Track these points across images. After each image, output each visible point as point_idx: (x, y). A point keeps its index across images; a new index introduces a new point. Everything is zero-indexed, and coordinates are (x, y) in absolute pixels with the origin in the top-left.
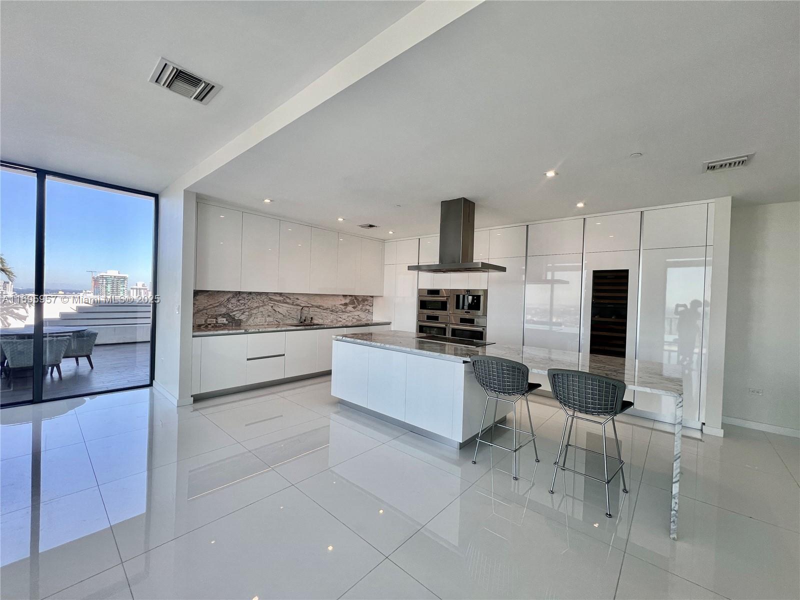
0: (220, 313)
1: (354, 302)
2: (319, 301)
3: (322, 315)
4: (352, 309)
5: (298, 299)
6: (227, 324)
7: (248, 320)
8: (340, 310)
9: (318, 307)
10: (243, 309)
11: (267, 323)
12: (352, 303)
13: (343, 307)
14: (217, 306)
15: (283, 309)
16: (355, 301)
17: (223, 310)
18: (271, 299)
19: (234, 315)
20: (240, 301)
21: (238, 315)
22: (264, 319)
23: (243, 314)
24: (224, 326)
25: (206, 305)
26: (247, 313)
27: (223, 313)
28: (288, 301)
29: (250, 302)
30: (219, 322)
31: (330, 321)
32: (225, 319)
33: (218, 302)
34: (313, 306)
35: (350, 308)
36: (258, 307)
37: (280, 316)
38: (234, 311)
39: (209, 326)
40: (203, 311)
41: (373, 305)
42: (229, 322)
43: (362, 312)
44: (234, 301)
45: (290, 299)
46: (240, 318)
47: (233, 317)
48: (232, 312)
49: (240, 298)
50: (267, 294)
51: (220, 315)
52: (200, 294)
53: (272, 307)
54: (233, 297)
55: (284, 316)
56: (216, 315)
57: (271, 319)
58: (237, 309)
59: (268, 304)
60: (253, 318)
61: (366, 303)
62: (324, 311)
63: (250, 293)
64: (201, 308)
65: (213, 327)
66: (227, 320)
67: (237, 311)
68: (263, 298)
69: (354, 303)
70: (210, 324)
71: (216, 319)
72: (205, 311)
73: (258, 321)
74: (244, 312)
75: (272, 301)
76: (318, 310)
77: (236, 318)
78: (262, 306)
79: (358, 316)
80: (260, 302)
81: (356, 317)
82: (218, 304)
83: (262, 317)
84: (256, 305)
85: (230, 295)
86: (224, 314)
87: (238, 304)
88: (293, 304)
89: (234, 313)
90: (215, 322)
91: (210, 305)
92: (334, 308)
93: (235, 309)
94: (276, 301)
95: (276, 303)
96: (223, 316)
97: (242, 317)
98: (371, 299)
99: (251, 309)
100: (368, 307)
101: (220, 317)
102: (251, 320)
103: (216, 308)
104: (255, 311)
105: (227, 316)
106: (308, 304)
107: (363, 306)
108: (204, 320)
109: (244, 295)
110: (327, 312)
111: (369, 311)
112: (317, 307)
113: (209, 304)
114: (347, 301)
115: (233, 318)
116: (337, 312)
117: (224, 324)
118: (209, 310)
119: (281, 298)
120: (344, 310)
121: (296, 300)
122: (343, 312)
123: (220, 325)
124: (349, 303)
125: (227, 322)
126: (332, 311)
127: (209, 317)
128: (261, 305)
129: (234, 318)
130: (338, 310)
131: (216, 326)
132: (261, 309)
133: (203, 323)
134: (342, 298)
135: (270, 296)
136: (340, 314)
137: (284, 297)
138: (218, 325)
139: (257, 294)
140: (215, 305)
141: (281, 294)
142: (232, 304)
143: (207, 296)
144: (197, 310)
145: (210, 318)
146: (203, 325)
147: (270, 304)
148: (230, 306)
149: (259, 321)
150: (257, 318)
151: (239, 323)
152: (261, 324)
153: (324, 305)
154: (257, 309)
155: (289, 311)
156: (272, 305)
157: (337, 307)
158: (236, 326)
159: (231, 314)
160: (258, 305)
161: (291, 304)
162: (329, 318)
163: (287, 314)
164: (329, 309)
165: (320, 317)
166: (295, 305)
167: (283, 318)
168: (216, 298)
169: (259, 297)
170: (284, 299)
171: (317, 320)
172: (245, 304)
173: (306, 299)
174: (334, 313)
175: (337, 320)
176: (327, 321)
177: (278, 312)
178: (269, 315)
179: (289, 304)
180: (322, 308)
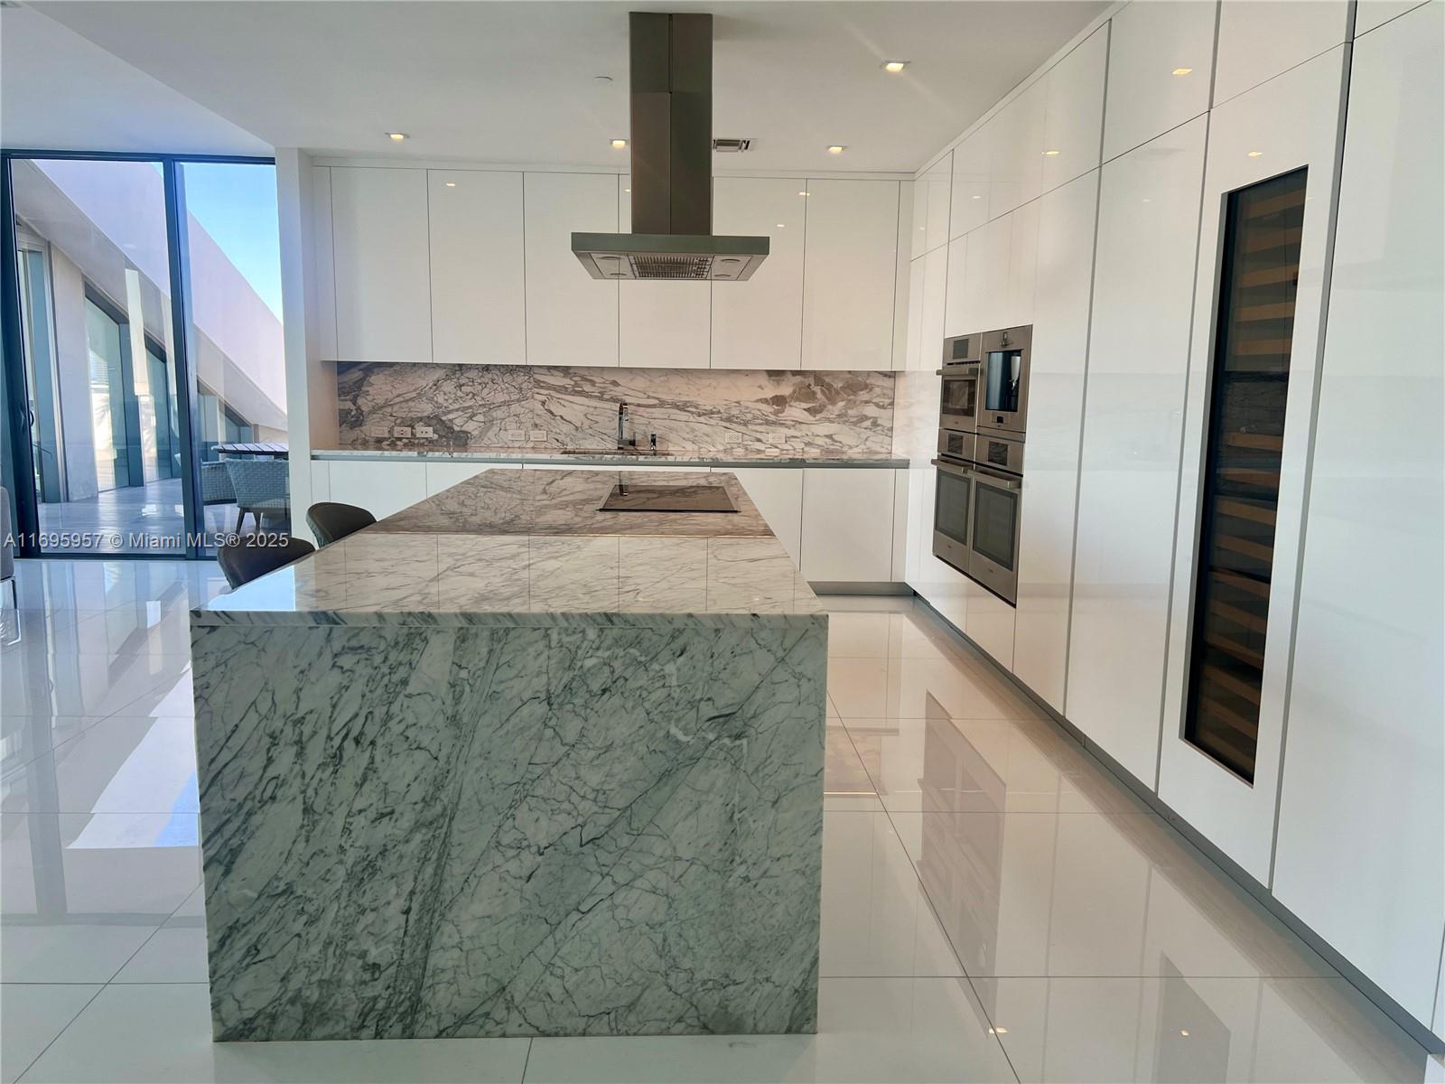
0: (419, 415)
1: (814, 393)
2: (681, 390)
3: (693, 430)
4: (806, 416)
5: (615, 383)
6: (437, 441)
7: (483, 433)
8: (755, 418)
9: (682, 407)
10: (470, 407)
11: (531, 445)
12: (804, 394)
13: (767, 409)
14: (412, 399)
15: (574, 408)
16: (817, 389)
17: (426, 409)
18: (538, 384)
19: (451, 421)
20: (463, 388)
21: (459, 422)
22: (523, 432)
23: (471, 418)
24: (431, 445)
25: (390, 396)
26: (480, 418)
27: (425, 414)
28: (588, 388)
29: (486, 391)
30: (418, 436)
31: (721, 448)
32: (431, 428)
33: (415, 390)
34: (662, 404)
35: (796, 411)
36: (507, 404)
37: (566, 428)
38: (450, 412)
39: (399, 443)
40: (386, 409)
41: (892, 404)
42: (440, 437)
43: (845, 428)
44: (449, 387)
45: (593, 383)
46: (464, 428)
47: (449, 424)
48: (445, 414)
49: (462, 381)
50: (528, 369)
51: (421, 419)
52: (376, 370)
53: (543, 403)
54: (448, 378)
55: (577, 428)
56: (412, 419)
57: (536, 435)
58: (457, 406)
59: (533, 397)
60: (496, 429)
61: (864, 395)
62: (702, 419)
63: (487, 368)
64: (381, 401)
65: (405, 445)
66: (435, 432)
67: (457, 410)
68: (520, 380)
69: (811, 396)
70: (400, 439)
71: (413, 427)
72: (389, 410)
73: (506, 437)
74: (474, 415)
75: (542, 387)
76: (683, 416)
77: (457, 429)
78: (518, 400)
79: (830, 437)
80: (512, 389)
81: (820, 441)
82: (413, 395)
83: (519, 428)
84: (501, 398)
85: (440, 374)
86: (429, 417)
87: (459, 394)
88: (601, 398)
89: (451, 416)
90: (410, 436)
91: (398, 396)
92: (735, 412)
93: (451, 407)
94: (555, 389)
95: (553, 393)
96: (427, 421)
97: (471, 427)
98: (888, 382)
99: (490, 407)
100: (871, 411)
101: (421, 423)
102: (490, 434)
103: (411, 404)
104: (498, 414)
105: (434, 422)
106: (649, 397)
107: (847, 408)
108: (386, 430)
109: (473, 374)
110: (712, 422)
111: (875, 424)
112: (676, 407)
113: (396, 392)
114: (786, 390)
115: (449, 428)
116: (745, 424)
117: (430, 441)
118: (396, 408)
119: (567, 382)
120: (773, 418)
121: (611, 387)
122: (767, 423)
123: (422, 441)
124: (791, 396)
125: (436, 436)
126: (729, 420)
127: (398, 421)
128: (514, 397)
129: (452, 428)
130: (749, 416)
131: (413, 445)
132: (515, 408)
133: (386, 435)
134: (764, 380)
135: (535, 376)
136: (758, 428)
137: (576, 378)
138: (416, 441)
139: (502, 370)
140: (407, 396)
141: (566, 370)
142: (445, 394)
143: (390, 376)
144: (373, 407)
145: (400, 425)
146: (385, 439)
147: (537, 396)
148: (440, 399)
149: (510, 438)
150: (506, 430)
151: (463, 440)
152: (517, 445)
153: (700, 401)
154: (504, 408)
155: (589, 416)
156: (544, 398)
157: (747, 408)
158: (458, 446)
159: (444, 418)
160: (507, 398)
161: (596, 397)
162: (719, 439)
163: (587, 423)
164: (719, 412)
165: (687, 436)
166: (607, 400)
167: (574, 433)
168: (409, 380)
169: (508, 378)
170: (576, 384)
171: (678, 444)
172: (474, 395)
173: (640, 383)
174: (734, 426)
175: (747, 449)
176: (712, 449)
177: (561, 417)
178: (536, 425)
179: (591, 397)
180: (694, 410)
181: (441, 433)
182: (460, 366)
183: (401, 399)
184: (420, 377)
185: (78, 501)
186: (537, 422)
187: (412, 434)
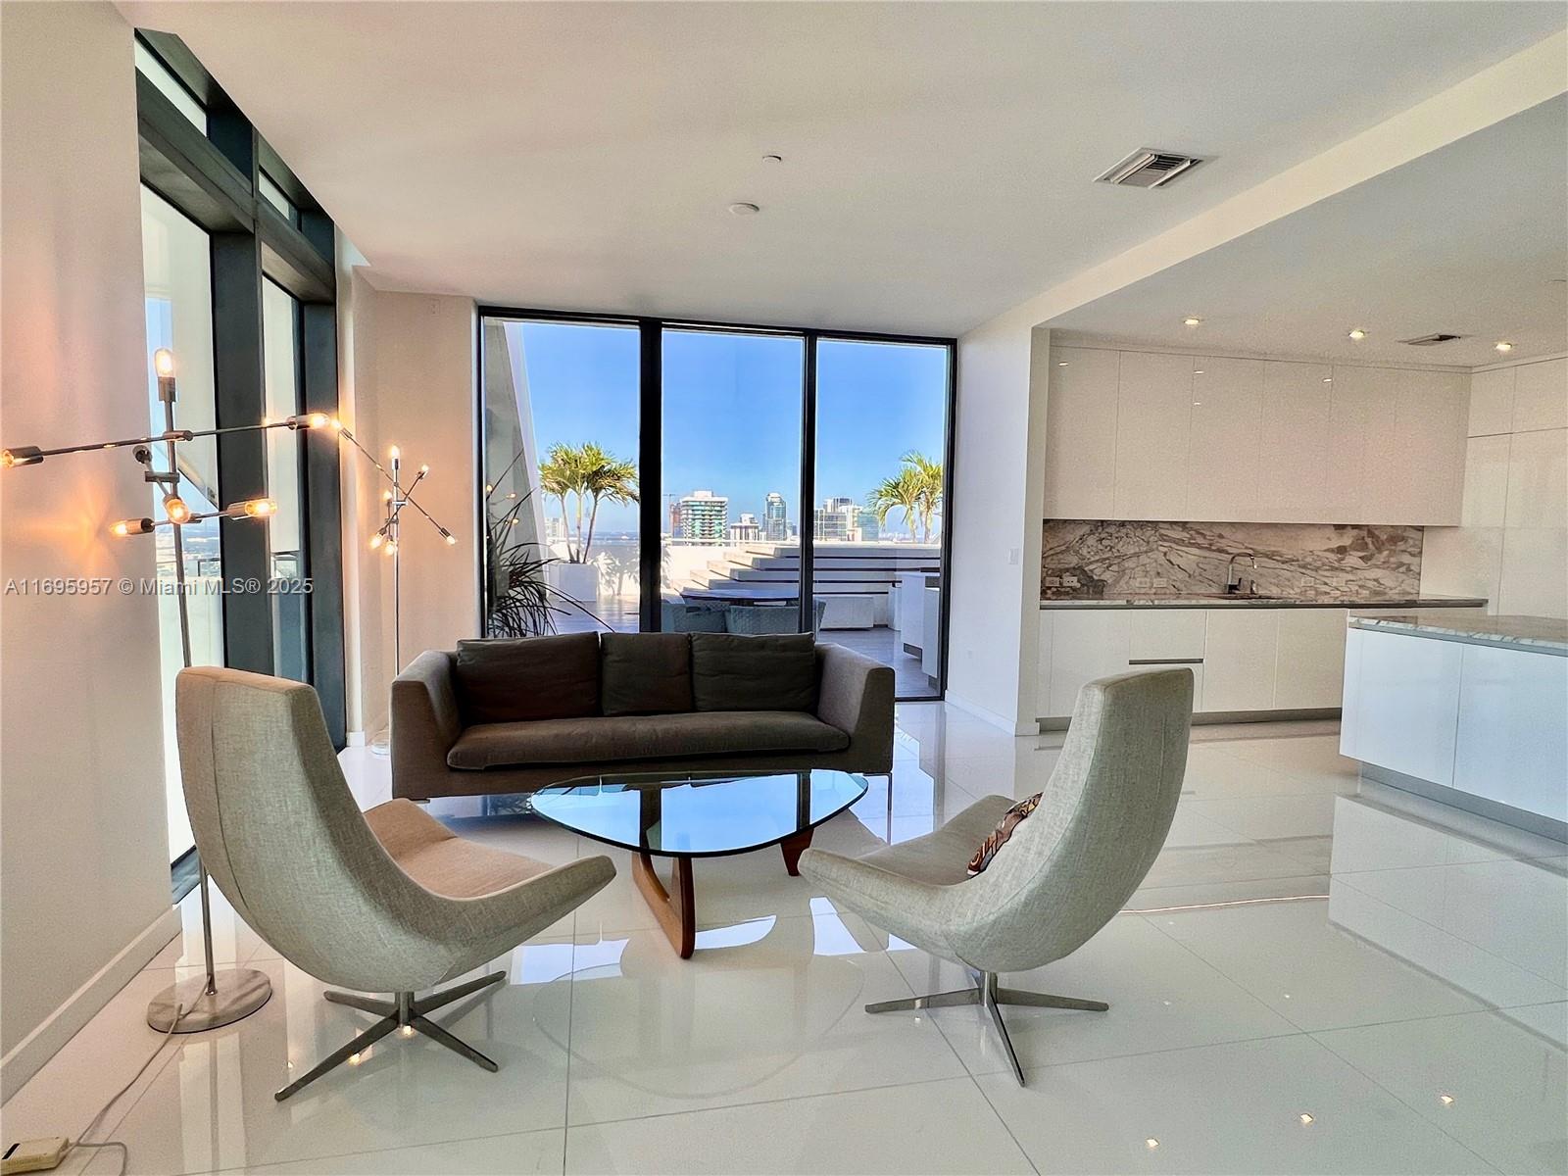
0: (1067, 566)
1: (1366, 544)
2: (1270, 542)
3: (1278, 576)
4: (1361, 563)
5: (1221, 536)
6: (1079, 589)
7: (1117, 581)
8: (1324, 565)
9: (1270, 556)
10: (1108, 559)
11: (1154, 591)
12: (1359, 544)
13: (1332, 557)
14: (1062, 552)
15: (1188, 558)
16: (1369, 540)
17: (1073, 560)
18: (1163, 538)
19: (1091, 571)
20: (1103, 541)
21: (1097, 571)
22: (1148, 580)
23: (1107, 568)
24: (1074, 593)
26: (1115, 568)
27: (1072, 565)
28: (1200, 540)
29: (1121, 543)
30: (1064, 585)
31: (1299, 591)
32: (1076, 578)
33: (1064, 544)
34: (1256, 553)
35: (1353, 559)
36: (1137, 555)
37: (1181, 575)
38: (1091, 563)
39: (1048, 591)
41: (1421, 552)
42: (1083, 585)
43: (1387, 572)
44: (1091, 541)
45: (1204, 536)
46: (1102, 578)
47: (1090, 574)
48: (1088, 564)
49: (1103, 536)
50: (1155, 524)
51: (1067, 570)
53: (1165, 554)
54: (1092, 533)
55: (1190, 576)
56: (1061, 570)
57: (1158, 582)
58: (1097, 558)
59: (1157, 549)
60: (1127, 577)
61: (1401, 546)
62: (1285, 566)
63: (1123, 524)
65: (1053, 593)
66: (1079, 581)
67: (1097, 561)
68: (1148, 534)
69: (1364, 547)
70: (1049, 588)
71: (1061, 577)
73: (1135, 584)
74: (1111, 565)
75: (1165, 541)
76: (1271, 564)
77: (1096, 578)
78: (1146, 552)
79: (1376, 580)
80: (1142, 542)
81: (1370, 584)
82: (1063, 548)
83: (1146, 576)
84: (1133, 549)
85: (1086, 529)
86: (1074, 568)
87: (1100, 547)
88: (1209, 549)
89: (1091, 567)
90: (1058, 585)
91: (1051, 549)
92: (1309, 560)
93: (1093, 559)
94: (1174, 542)
95: (1174, 546)
96: (1072, 571)
97: (1107, 576)
98: (1417, 535)
99: (1123, 557)
100: (1406, 559)
101: (1068, 574)
102: (1122, 582)
103: (1061, 556)
104: (1130, 564)
105: (1078, 572)
106: (1246, 548)
107: (1389, 556)
109: (1112, 529)
110: (1292, 568)
111: (1409, 570)
112: (1267, 556)
113: (1049, 546)
114: (1347, 540)
115: (1090, 577)
116: (1316, 570)
117: (1074, 589)
118: (1048, 560)
119: (1185, 535)
120: (1336, 565)
121: (1217, 539)
122: (1334, 569)
123: (1067, 590)
124: (1350, 546)
125: (1079, 585)
126: (1304, 566)
127: (1049, 573)
128: (1143, 549)
129: (1092, 577)
130: (1319, 564)
131: (1060, 593)
132: (1143, 559)
134: (1331, 533)
135: (1161, 530)
136: (1326, 573)
137: (1191, 532)
138: (1063, 590)
139: (1135, 525)
140: (1058, 550)
141: (1184, 525)
142: (1088, 547)
145: (1050, 576)
147: (1161, 548)
148: (1084, 551)
149: (1137, 585)
150: (1134, 578)
151: (1100, 588)
152: (1143, 591)
153: (1284, 550)
154: (1134, 559)
155: (1201, 565)
156: (1166, 549)
157: (1318, 556)
158: (1096, 593)
159: (1086, 569)
160: (1137, 550)
161: (1207, 548)
162: (1297, 583)
163: (1198, 571)
164: (1298, 560)
165: (1273, 581)
166: (1214, 551)
167: (1187, 579)
168: (1060, 535)
169: (1139, 533)
170: (1192, 538)
171: (1266, 589)
172: (1111, 547)
173: (1240, 536)
174: (1308, 572)
175: (1317, 591)
176: (1291, 592)
177: (1178, 566)
178: (1158, 573)
179: (1203, 548)
180: (1279, 558)
181: (1083, 582)
182: (1102, 521)
183: (1052, 552)
184: (1069, 532)
186: (1160, 571)
187: (1061, 584)
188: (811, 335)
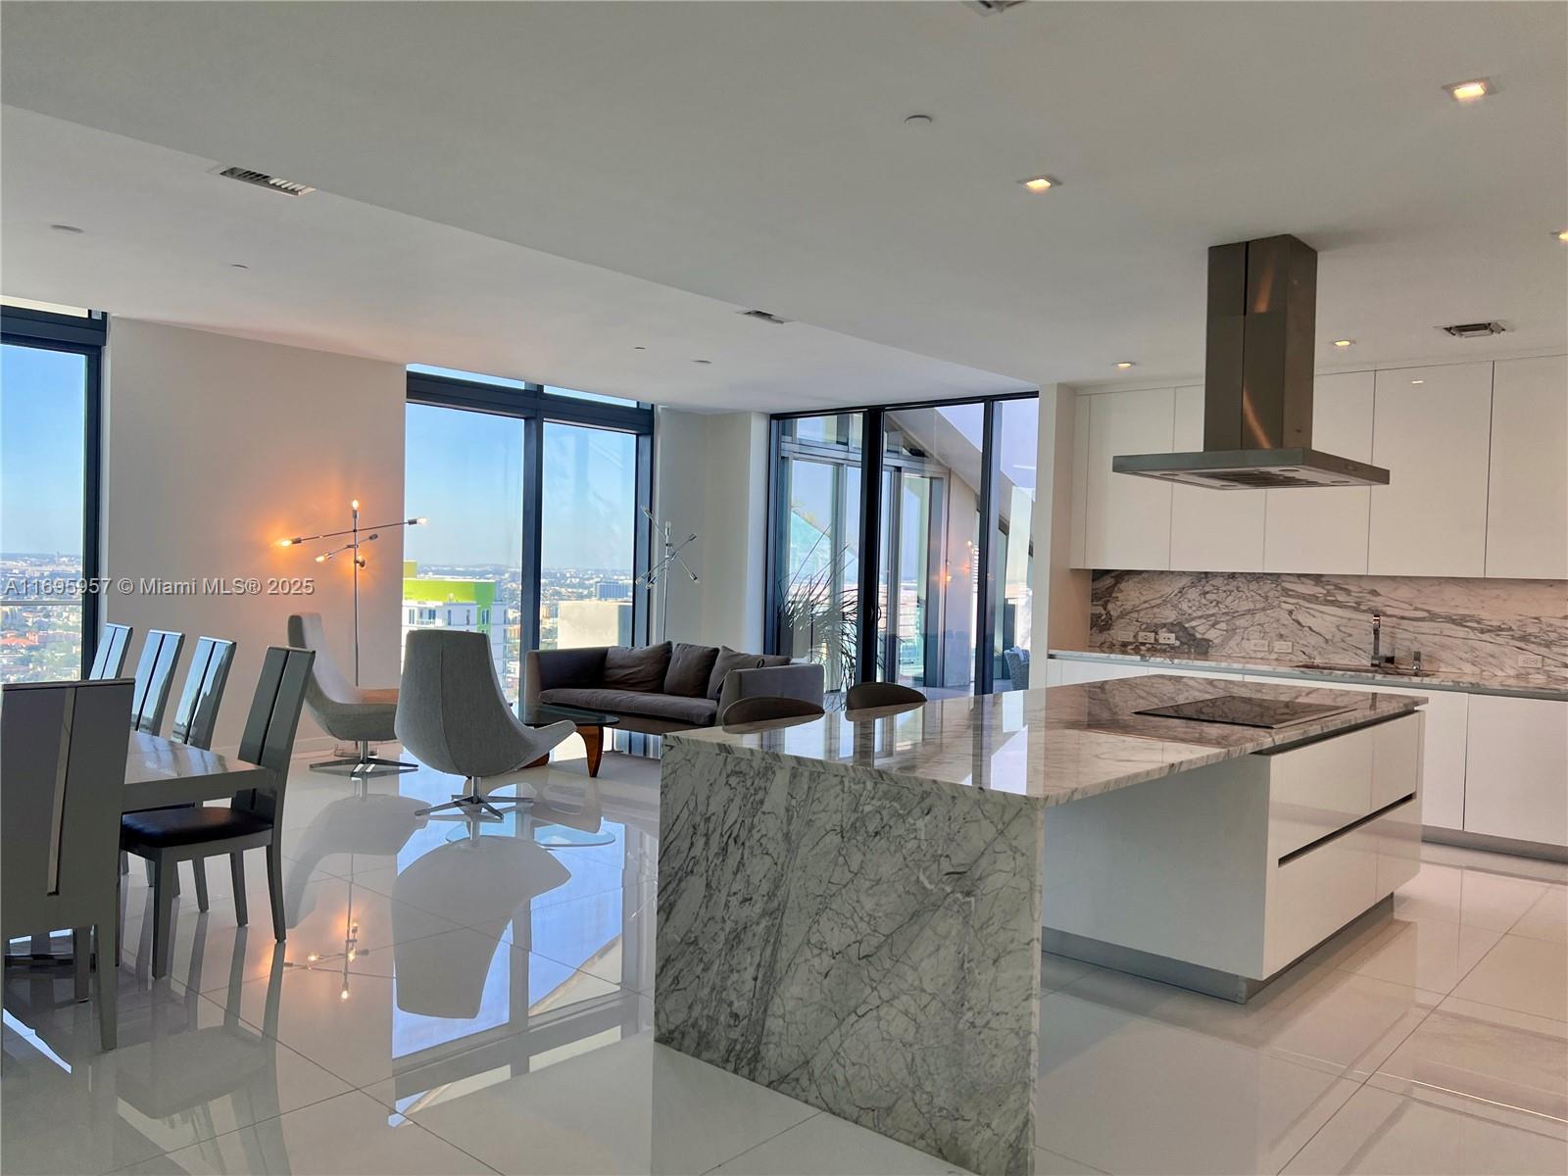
0: (1164, 621)
2: (1458, 603)
3: (1473, 649)
5: (1374, 593)
6: (1179, 647)
7: (1223, 644)
9: (1460, 621)
10: (1213, 615)
11: (1274, 656)
14: (1158, 606)
15: (1324, 619)
17: (1170, 615)
18: (1286, 592)
19: (1193, 628)
20: (1207, 596)
21: (1201, 629)
22: (1267, 642)
23: (1213, 626)
24: (1173, 651)
25: (1137, 603)
26: (1223, 626)
27: (1168, 621)
28: (1341, 597)
29: (1230, 598)
30: (1160, 641)
31: (1512, 672)
32: (1173, 635)
33: (1160, 597)
34: (1433, 617)
36: (1251, 612)
37: (1313, 640)
38: (1193, 619)
39: (1142, 648)
40: (1132, 615)
42: (1182, 643)
44: (1193, 594)
45: (1348, 592)
46: (1206, 636)
47: (1191, 631)
48: (1189, 621)
49: (1207, 589)
50: (1276, 577)
51: (1164, 625)
52: (1126, 578)
53: (1291, 612)
54: (1193, 585)
55: (1327, 641)
56: (1156, 625)
57: (1281, 646)
58: (1199, 613)
59: (1279, 607)
60: (1238, 638)
62: (1485, 637)
63: (1233, 576)
64: (1128, 606)
65: (1148, 650)
66: (1177, 638)
67: (1200, 617)
68: (1266, 588)
70: (1144, 644)
71: (1156, 633)
72: (1135, 615)
73: (1249, 646)
74: (1216, 623)
75: (1290, 596)
76: (1461, 632)
77: (1198, 636)
78: (1264, 609)
80: (1258, 598)
82: (1159, 601)
83: (1263, 638)
84: (1246, 606)
85: (1185, 581)
86: (1172, 624)
87: (1204, 601)
88: (1356, 609)
89: (1193, 624)
90: (1152, 641)
91: (1145, 602)
92: (1532, 629)
93: (1195, 615)
94: (1304, 598)
95: (1301, 602)
96: (1171, 627)
97: (1212, 635)
99: (1233, 615)
101: (1164, 630)
102: (1232, 643)
103: (1156, 610)
104: (1241, 622)
105: (1177, 629)
106: (1416, 609)
108: (1132, 634)
109: (1218, 582)
110: (1499, 640)
112: (1453, 621)
113: (1143, 599)
115: (1190, 635)
116: (1548, 645)
117: (1172, 647)
118: (1142, 614)
119: (1319, 591)
121: (1369, 597)
123: (1164, 647)
125: (1178, 643)
126: (1524, 638)
127: (1143, 627)
128: (1258, 606)
129: (1194, 635)
130: (1553, 636)
131: (1156, 650)
132: (1260, 617)
133: (1131, 640)
135: (1283, 584)
137: (1327, 587)
138: (1159, 647)
139: (1249, 577)
140: (1153, 603)
141: (1317, 579)
142: (1189, 601)
143: (1139, 583)
144: (1121, 612)
145: (1144, 631)
146: (1130, 643)
147: (1283, 605)
148: (1184, 606)
149: (1253, 648)
150: (1248, 639)
151: (1204, 649)
152: (1260, 655)
153: (1484, 615)
154: (1248, 617)
155: (1343, 629)
156: (1291, 607)
157: (1551, 625)
158: (1199, 654)
159: (1187, 625)
160: (1252, 606)
161: (1354, 607)
162: (1510, 662)
163: (1339, 636)
164: (1510, 629)
165: (1464, 656)
166: (1364, 611)
167: (1323, 645)
168: (1156, 587)
169: (1254, 586)
170: (1329, 593)
171: (1453, 666)
172: (1218, 603)
173: (1404, 592)
174: (1531, 647)
175: (1549, 677)
176: (1500, 673)
177: (1310, 628)
178: (1281, 636)
179: (1346, 607)
180: (1475, 625)
181: (1184, 640)
182: (1206, 573)
183: (1147, 605)
184: (1166, 584)
185: (952, 687)
186: (1283, 633)
187: (1156, 640)
188: (989, 401)
